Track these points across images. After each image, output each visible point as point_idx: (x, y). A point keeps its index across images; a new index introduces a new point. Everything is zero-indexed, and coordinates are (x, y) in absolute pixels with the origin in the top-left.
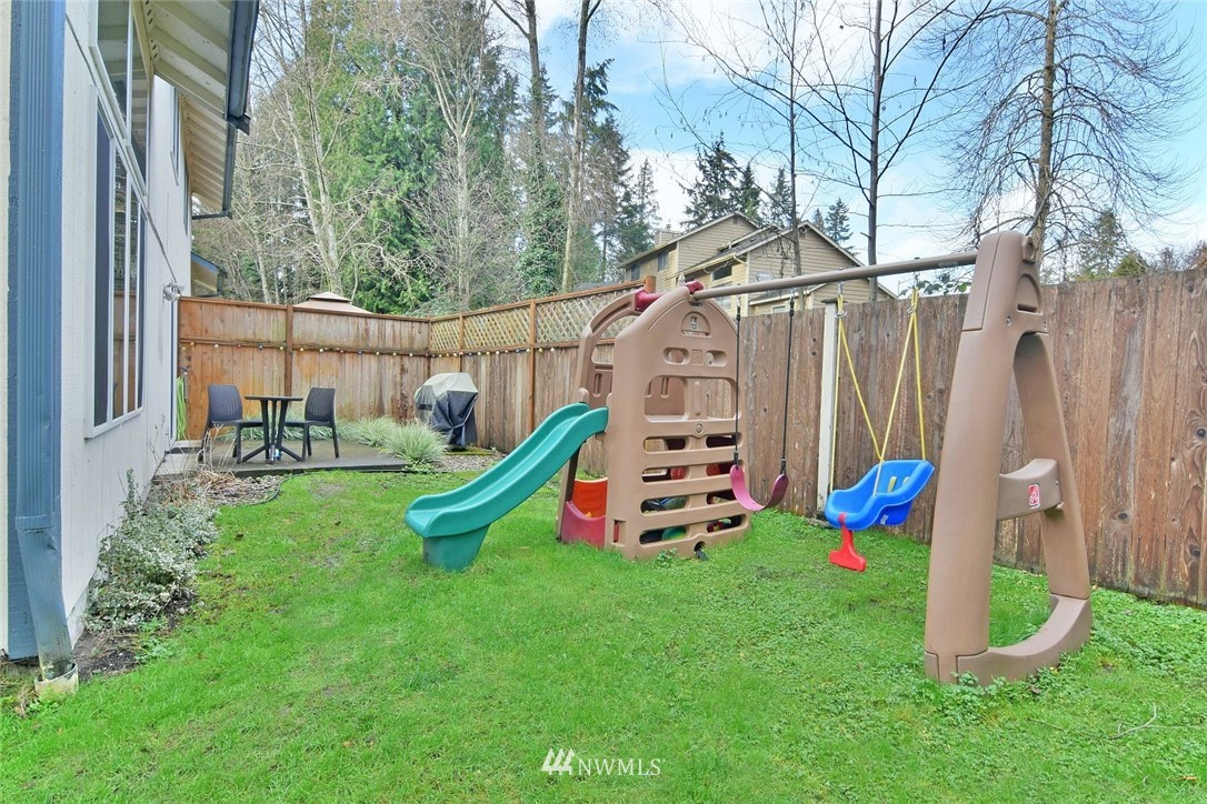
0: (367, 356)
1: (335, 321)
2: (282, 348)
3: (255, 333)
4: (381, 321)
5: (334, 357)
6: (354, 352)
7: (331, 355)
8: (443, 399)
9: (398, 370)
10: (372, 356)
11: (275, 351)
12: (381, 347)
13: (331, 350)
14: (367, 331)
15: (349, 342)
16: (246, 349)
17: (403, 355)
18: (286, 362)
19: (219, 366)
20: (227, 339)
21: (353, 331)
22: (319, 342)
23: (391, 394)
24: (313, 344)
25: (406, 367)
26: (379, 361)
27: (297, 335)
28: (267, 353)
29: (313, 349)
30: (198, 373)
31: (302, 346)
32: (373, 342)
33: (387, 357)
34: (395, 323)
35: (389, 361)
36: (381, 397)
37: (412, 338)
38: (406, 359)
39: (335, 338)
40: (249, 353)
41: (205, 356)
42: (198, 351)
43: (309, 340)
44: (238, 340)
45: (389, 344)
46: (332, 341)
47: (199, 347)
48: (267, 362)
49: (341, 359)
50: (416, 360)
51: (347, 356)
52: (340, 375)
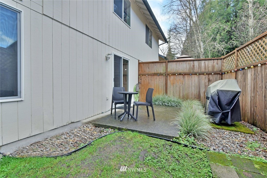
0: (194, 76)
1: (182, 64)
2: (164, 75)
3: (157, 71)
4: (199, 61)
5: (181, 76)
6: (188, 74)
7: (180, 76)
8: (215, 94)
9: (207, 80)
10: (196, 76)
11: (162, 76)
12: (199, 71)
13: (180, 74)
14: (194, 66)
15: (186, 71)
16: (155, 76)
17: (209, 74)
18: (166, 79)
19: (148, 81)
20: (150, 73)
21: (188, 67)
22: (176, 72)
23: (204, 90)
24: (174, 73)
25: (210, 79)
26: (199, 77)
27: (169, 70)
28: (160, 76)
29: (174, 74)
30: (143, 84)
31: (170, 73)
32: (196, 70)
33: (202, 75)
34: (206, 61)
35: (203, 77)
36: (199, 91)
37: (213, 67)
38: (210, 76)
39: (182, 70)
40: (155, 77)
41: (145, 79)
42: (143, 77)
43: (173, 71)
44: (152, 73)
45: (203, 70)
46: (181, 71)
47: (143, 76)
48: (160, 79)
49: (184, 77)
50: (215, 76)
51: (186, 76)
52: (183, 83)
